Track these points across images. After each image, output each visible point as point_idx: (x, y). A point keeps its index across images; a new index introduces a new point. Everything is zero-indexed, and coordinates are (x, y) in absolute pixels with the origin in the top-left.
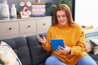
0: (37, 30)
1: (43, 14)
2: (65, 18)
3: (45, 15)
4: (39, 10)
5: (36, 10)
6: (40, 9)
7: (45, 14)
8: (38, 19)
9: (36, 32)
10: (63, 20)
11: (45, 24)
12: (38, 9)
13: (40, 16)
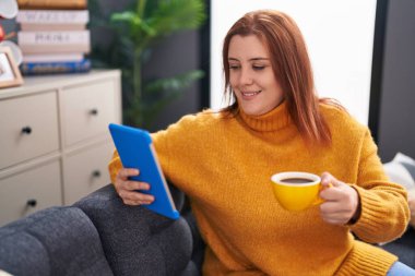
0: (60, 149)
1: (78, 58)
2: (267, 77)
3: (88, 64)
4: (60, 38)
5: (37, 38)
6: (64, 34)
7: (87, 57)
8: (65, 88)
9: (58, 155)
10: (254, 88)
11: (94, 112)
12: (53, 34)
13: (64, 68)
